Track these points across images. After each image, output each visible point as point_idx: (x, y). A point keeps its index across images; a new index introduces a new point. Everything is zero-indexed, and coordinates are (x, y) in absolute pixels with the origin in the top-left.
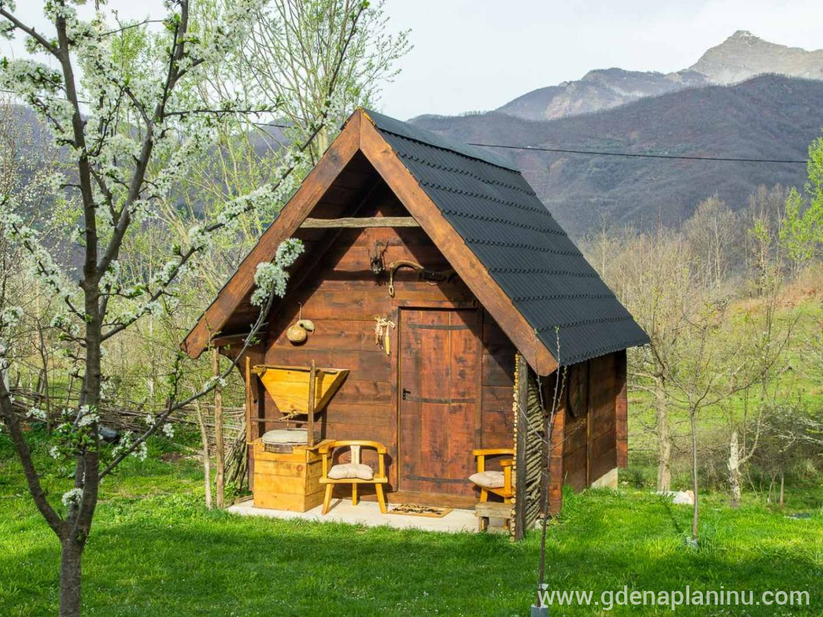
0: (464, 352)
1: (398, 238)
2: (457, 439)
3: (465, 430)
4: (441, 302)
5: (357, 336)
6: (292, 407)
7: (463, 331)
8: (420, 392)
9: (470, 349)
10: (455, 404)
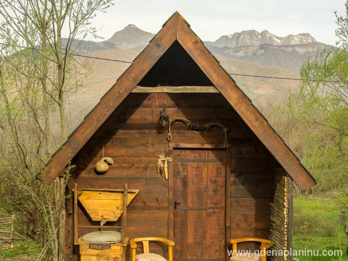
0: (216, 177)
1: (173, 103)
2: (212, 233)
3: (218, 227)
4: (203, 144)
5: (144, 167)
6: (102, 216)
7: (216, 163)
8: (186, 203)
9: (220, 174)
10: (210, 211)
